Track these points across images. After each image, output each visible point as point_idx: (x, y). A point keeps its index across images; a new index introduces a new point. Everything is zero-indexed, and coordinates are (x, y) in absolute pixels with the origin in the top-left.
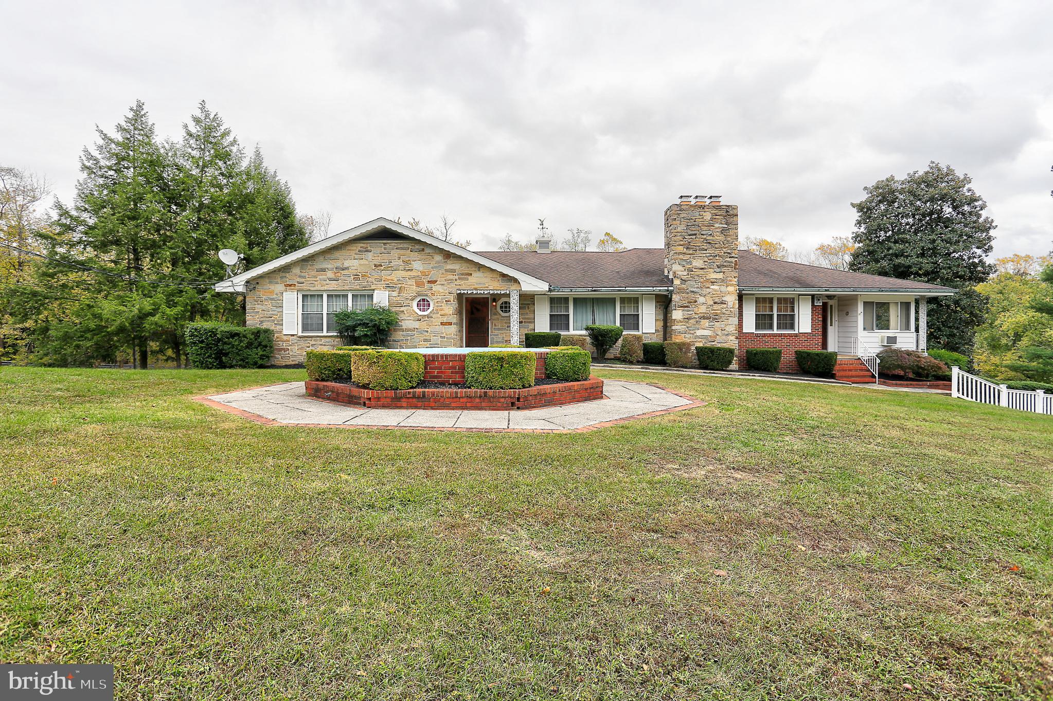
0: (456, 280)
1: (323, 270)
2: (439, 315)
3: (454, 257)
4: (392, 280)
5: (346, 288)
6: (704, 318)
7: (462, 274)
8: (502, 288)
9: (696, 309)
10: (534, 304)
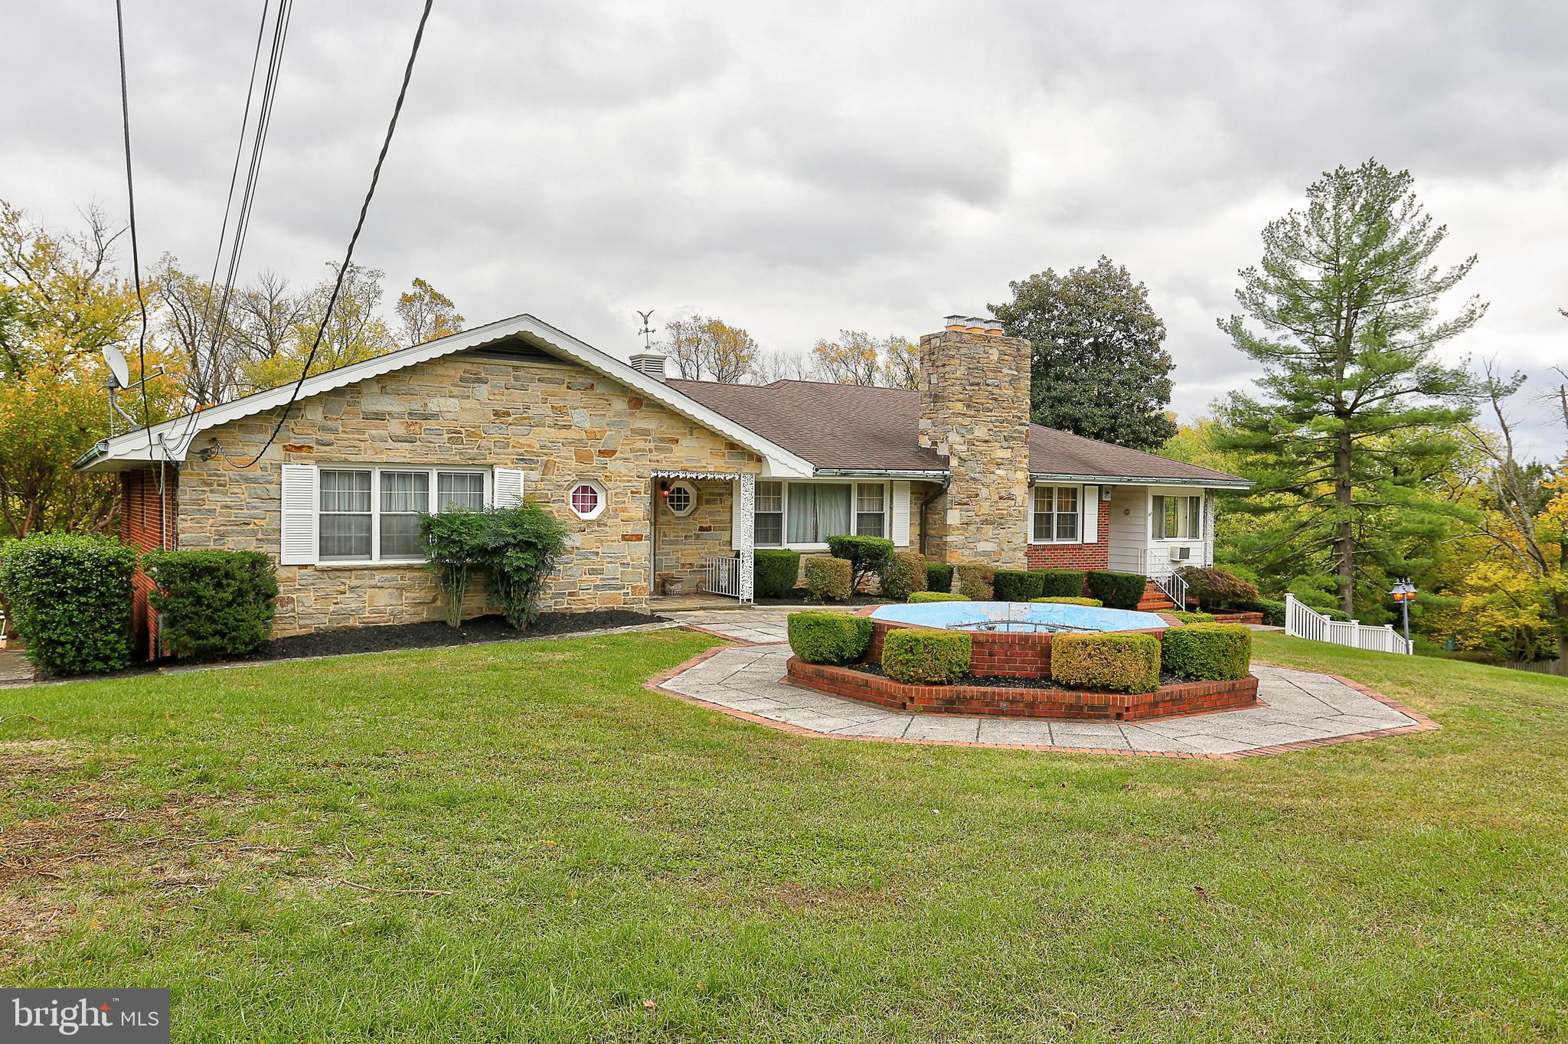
0: (651, 451)
1: (380, 417)
2: (618, 520)
3: (648, 406)
4: (530, 446)
5: (431, 459)
6: (986, 522)
7: (662, 440)
8: (730, 470)
9: (976, 508)
10: (731, 494)
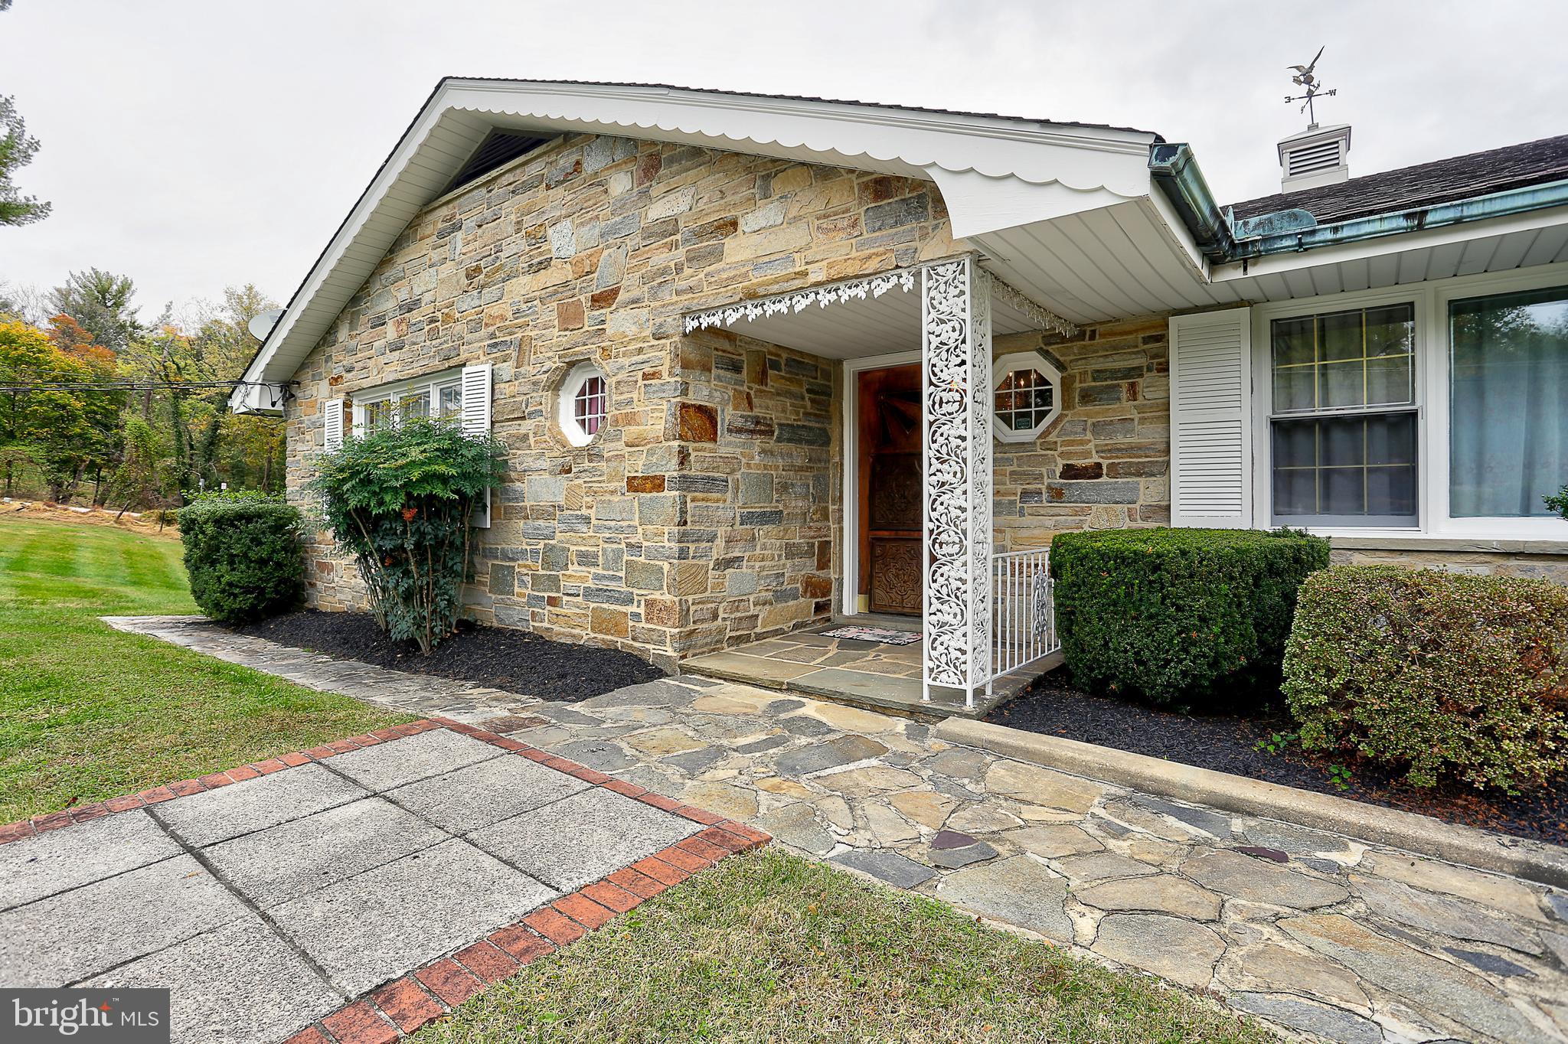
0: (679, 268)
1: (382, 320)
2: (620, 445)
4: (502, 318)
5: (416, 368)
7: (702, 233)
10: (1164, 369)
